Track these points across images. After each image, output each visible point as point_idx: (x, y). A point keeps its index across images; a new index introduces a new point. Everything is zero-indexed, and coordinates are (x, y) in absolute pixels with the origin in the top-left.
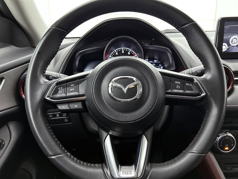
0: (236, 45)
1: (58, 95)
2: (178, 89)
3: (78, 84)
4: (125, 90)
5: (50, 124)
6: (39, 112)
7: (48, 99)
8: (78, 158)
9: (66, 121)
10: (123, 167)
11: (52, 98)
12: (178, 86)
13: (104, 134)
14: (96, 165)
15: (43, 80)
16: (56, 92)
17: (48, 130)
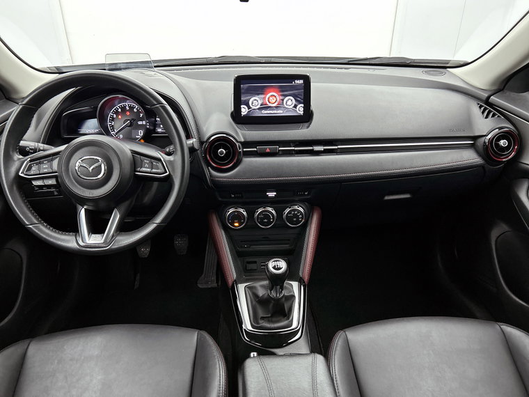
0: (257, 107)
1: (32, 173)
2: (146, 168)
3: (52, 160)
4: (91, 169)
5: (26, 198)
6: (15, 188)
7: (22, 175)
8: (54, 228)
9: (56, 193)
10: (93, 235)
11: (26, 175)
12: (146, 165)
13: (80, 207)
14: (71, 233)
15: (17, 156)
16: (30, 168)
17: (25, 203)
